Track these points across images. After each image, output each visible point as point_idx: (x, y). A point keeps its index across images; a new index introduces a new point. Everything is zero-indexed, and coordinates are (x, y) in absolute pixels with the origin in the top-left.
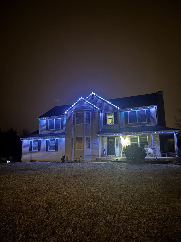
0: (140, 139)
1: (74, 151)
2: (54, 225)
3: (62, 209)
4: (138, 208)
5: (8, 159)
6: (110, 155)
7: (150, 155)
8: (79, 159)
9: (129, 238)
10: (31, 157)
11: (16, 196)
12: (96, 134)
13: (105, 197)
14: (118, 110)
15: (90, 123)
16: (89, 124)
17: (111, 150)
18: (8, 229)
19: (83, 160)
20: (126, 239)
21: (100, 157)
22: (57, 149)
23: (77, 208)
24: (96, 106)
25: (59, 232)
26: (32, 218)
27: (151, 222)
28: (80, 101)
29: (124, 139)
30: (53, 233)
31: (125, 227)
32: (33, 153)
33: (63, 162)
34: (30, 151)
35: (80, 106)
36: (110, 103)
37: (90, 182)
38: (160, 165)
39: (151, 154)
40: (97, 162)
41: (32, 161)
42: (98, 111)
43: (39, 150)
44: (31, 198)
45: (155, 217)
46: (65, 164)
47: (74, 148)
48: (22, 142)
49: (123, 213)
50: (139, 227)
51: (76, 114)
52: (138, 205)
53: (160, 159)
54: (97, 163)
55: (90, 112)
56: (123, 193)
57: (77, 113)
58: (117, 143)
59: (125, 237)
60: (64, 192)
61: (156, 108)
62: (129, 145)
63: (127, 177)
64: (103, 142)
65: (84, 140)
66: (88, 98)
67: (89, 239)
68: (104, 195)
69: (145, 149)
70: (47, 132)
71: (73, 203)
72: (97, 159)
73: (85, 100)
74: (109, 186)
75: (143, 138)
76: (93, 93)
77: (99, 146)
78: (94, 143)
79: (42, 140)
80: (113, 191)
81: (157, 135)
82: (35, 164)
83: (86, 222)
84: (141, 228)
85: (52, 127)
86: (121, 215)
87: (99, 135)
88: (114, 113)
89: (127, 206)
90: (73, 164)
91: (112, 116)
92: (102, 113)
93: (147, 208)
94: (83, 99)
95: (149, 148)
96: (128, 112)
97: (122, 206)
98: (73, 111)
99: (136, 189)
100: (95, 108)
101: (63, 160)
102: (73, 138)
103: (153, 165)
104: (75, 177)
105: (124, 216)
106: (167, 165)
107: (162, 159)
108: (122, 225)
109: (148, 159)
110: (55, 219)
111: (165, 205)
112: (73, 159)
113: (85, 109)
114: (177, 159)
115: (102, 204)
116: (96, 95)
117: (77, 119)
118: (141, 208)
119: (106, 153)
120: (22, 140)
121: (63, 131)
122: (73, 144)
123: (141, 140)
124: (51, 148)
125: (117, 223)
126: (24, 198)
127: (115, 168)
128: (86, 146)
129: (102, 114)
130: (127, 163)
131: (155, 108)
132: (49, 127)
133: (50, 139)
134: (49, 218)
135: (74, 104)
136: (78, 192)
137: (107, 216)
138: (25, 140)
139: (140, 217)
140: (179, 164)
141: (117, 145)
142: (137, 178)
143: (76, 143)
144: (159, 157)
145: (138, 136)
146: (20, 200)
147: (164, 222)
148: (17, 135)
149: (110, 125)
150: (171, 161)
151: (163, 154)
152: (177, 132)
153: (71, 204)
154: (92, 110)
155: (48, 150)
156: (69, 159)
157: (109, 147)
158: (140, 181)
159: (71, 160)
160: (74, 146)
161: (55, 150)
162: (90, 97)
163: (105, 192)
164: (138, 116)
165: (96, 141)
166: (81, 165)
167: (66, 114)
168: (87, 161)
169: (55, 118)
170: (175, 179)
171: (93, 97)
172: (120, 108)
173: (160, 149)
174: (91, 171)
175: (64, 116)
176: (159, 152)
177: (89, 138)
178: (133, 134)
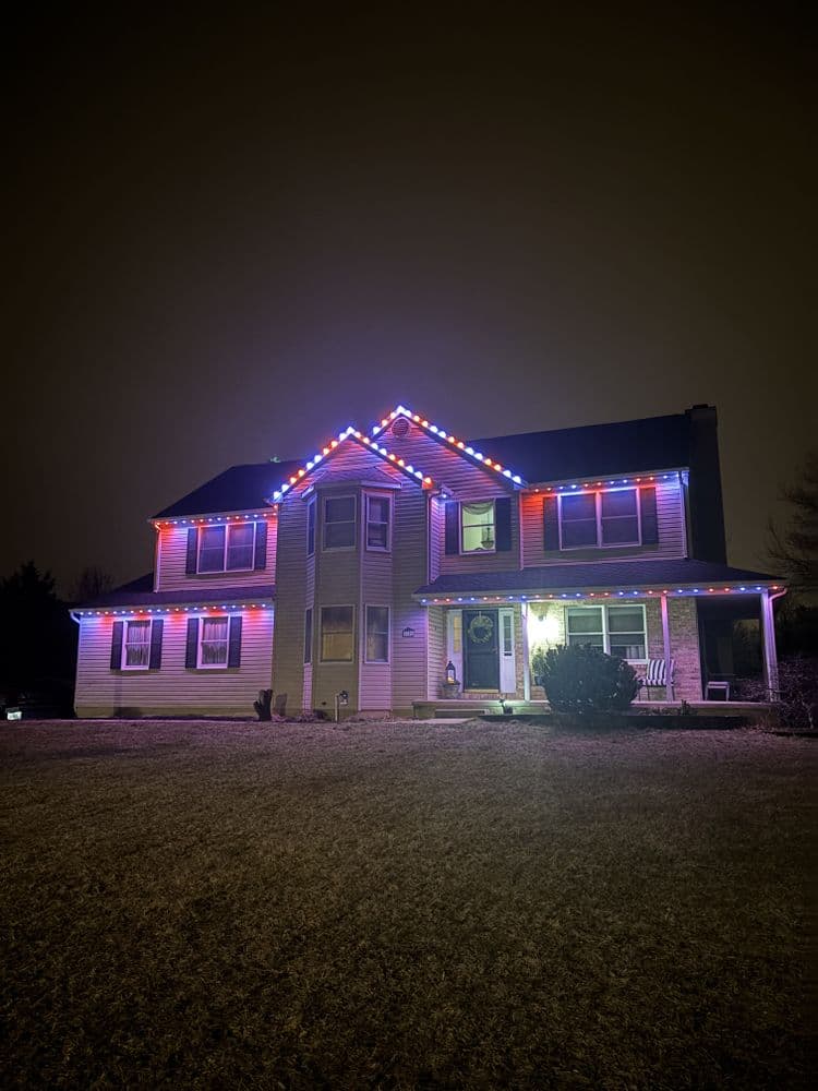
0: (610, 619)
1: (314, 673)
2: (221, 1000)
3: (258, 926)
4: (598, 924)
5: (13, 706)
6: (474, 687)
7: (657, 690)
8: (335, 704)
9: (555, 1053)
10: (118, 697)
11: (50, 869)
12: (413, 596)
13: (452, 875)
14: (516, 488)
15: (390, 542)
16: (382, 549)
17: (481, 666)
18: (12, 1014)
19: (355, 712)
20: (538, 1059)
21: (431, 697)
22: (235, 660)
23: (324, 925)
24: (416, 470)
25: (242, 1031)
26: (121, 969)
27: (653, 988)
28: (343, 447)
29: (541, 618)
30: (218, 1036)
31: (537, 1007)
32: (125, 679)
33: (260, 720)
34: (111, 668)
35: (344, 468)
36: (479, 456)
37: (386, 811)
38: (697, 734)
39: (657, 686)
40: (418, 722)
41: (121, 713)
42: (426, 492)
43: (156, 663)
44: (120, 877)
45: (670, 965)
46: (270, 727)
47: (315, 658)
48: (78, 625)
50: (597, 1006)
51: (323, 503)
52: (597, 911)
53: (696, 709)
54: (418, 726)
55: (389, 496)
56: (532, 860)
57: (330, 498)
58: (507, 635)
59: (535, 1052)
60: (266, 852)
61: (686, 482)
62: (559, 647)
63: (552, 790)
64: (445, 629)
65: (361, 622)
66: (381, 434)
67: (376, 1059)
68: (448, 866)
69: (631, 662)
70: (194, 585)
71: (306, 901)
72: (418, 707)
73: (366, 440)
74: (470, 827)
75: (626, 616)
76: (401, 410)
77: (425, 647)
78: (407, 634)
79: (167, 619)
81: (685, 602)
82: (135, 725)
83: (362, 987)
84: (606, 1014)
85: (213, 560)
86: (520, 954)
87: (428, 599)
88: (498, 500)
89: (547, 918)
90: (308, 727)
91: (489, 517)
92: (440, 500)
93: (637, 926)
94: (358, 435)
95: (652, 659)
96: (559, 496)
97: (524, 916)
98: (309, 490)
99: (589, 839)
100: (412, 477)
101: (263, 710)
102: (309, 612)
103: (667, 735)
104: (317, 785)
105: (533, 962)
106: (728, 736)
107: (707, 708)
108: (525, 999)
109: (645, 708)
110: (227, 973)
111: (715, 912)
112: (307, 705)
113: (364, 483)
114: (774, 709)
115: (435, 906)
116: (417, 419)
117: (328, 527)
118: (608, 924)
119: (460, 678)
120: (78, 616)
121: (268, 578)
122: (308, 637)
123: (617, 623)
124: (211, 655)
125: (500, 991)
126: (86, 879)
127: (497, 749)
128: (368, 647)
129: (443, 505)
130: (552, 724)
131: (681, 483)
132: (200, 560)
133: (206, 616)
134: (200, 970)
135: (318, 459)
136: (329, 855)
137: (459, 961)
138: (90, 616)
139: (605, 966)
140: (781, 730)
141: (508, 646)
142: (594, 794)
143: (322, 634)
144: (696, 699)
145: (603, 607)
146: (70, 887)
147: (709, 985)
148: (54, 595)
149: (476, 556)
150: (746, 718)
151: (712, 685)
152: (777, 592)
153: (300, 908)
154: (399, 487)
155: (195, 666)
156: (290, 706)
157: (470, 654)
158: (607, 804)
159: (300, 711)
160: (316, 649)
161: (229, 666)
162: (389, 426)
163: (452, 855)
164: (603, 515)
165: (412, 627)
166: (343, 735)
167: (280, 505)
168: (372, 715)
169: (227, 522)
170: (762, 798)
171: (402, 426)
172: (522, 478)
173: (699, 667)
174: (390, 762)
175: (269, 510)
176: (693, 678)
177: (383, 612)
178: (579, 598)
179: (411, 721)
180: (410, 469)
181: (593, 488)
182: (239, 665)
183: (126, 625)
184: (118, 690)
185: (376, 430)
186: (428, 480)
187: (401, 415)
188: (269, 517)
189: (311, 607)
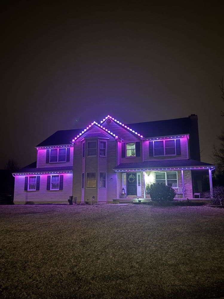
0: (168, 175)
1: (85, 191)
6: (130, 195)
7: (180, 195)
8: (91, 200)
10: (27, 199)
12: (113, 169)
13: (134, 236)
14: (141, 139)
15: (106, 155)
16: (104, 156)
17: (131, 188)
19: (97, 202)
21: (118, 198)
22: (61, 188)
28: (92, 127)
29: (148, 175)
32: (29, 193)
33: (70, 205)
34: (25, 190)
35: (92, 133)
38: (191, 207)
41: (27, 203)
42: (116, 140)
43: (38, 189)
46: (71, 207)
47: (85, 187)
48: (14, 178)
49: (153, 246)
51: (87, 143)
53: (191, 200)
54: (115, 206)
55: (106, 141)
56: (151, 233)
57: (89, 142)
58: (139, 180)
62: (154, 184)
63: (154, 220)
64: (121, 178)
65: (98, 177)
66: (103, 123)
69: (173, 188)
70: (49, 166)
72: (114, 200)
73: (99, 125)
74: (136, 228)
75: (172, 175)
76: (109, 116)
77: (116, 184)
78: (111, 180)
79: (41, 176)
80: (141, 232)
81: (188, 171)
85: (54, 159)
87: (117, 170)
88: (136, 142)
90: (83, 206)
91: (134, 147)
92: (120, 142)
94: (97, 124)
95: (179, 187)
96: (153, 141)
98: (83, 139)
99: (164, 229)
100: (112, 136)
101: (71, 202)
103: (183, 207)
106: (199, 207)
107: (193, 200)
109: (177, 200)
112: (83, 200)
113: (99, 137)
114: (211, 200)
116: (113, 119)
117: (89, 150)
119: (126, 192)
120: (14, 175)
121: (71, 163)
122: (83, 181)
123: (169, 177)
124: (54, 186)
127: (138, 211)
128: (100, 184)
129: (121, 144)
130: (152, 205)
131: (187, 138)
132: (50, 158)
133: (53, 175)
135: (85, 130)
138: (18, 175)
140: (213, 206)
141: (139, 183)
142: (164, 221)
143: (87, 180)
144: (191, 198)
145: (165, 172)
149: (130, 158)
150: (204, 203)
151: (196, 194)
152: (212, 168)
154: (109, 138)
155: (50, 189)
156: (78, 200)
157: (128, 186)
158: (167, 223)
159: (81, 202)
160: (85, 184)
161: (60, 189)
162: (105, 121)
163: (133, 233)
164: (166, 147)
165: (113, 178)
166: (96, 208)
167: (74, 143)
168: (101, 203)
169: (58, 148)
170: (204, 221)
171: (109, 121)
172: (143, 136)
173: (192, 189)
174: (111, 214)
175: (71, 144)
176: (190, 192)
177: (104, 174)
178: (159, 170)
179: (113, 205)
180: (112, 133)
181: (163, 139)
182: (62, 189)
183: (29, 177)
184: (27, 196)
185: (102, 122)
186: (117, 137)
187: (109, 118)
188: (71, 147)
189: (84, 173)
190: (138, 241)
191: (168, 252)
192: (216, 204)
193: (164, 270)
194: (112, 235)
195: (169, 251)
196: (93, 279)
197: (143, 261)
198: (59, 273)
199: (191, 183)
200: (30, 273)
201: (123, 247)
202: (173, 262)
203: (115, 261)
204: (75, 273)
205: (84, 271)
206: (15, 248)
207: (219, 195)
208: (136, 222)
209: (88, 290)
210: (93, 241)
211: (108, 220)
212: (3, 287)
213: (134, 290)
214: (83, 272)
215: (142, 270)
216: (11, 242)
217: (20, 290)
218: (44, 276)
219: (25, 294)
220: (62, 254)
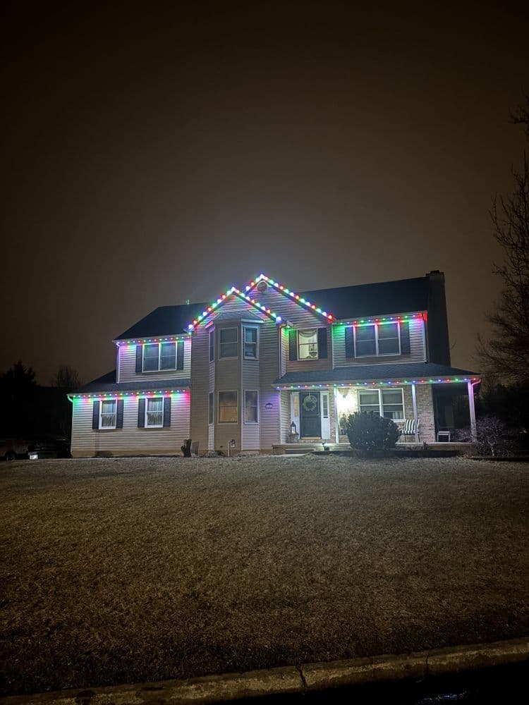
0: (383, 396)
1: (215, 430)
5: (32, 450)
6: (307, 436)
7: (409, 436)
8: (228, 447)
10: (97, 445)
12: (272, 385)
13: (317, 519)
14: (329, 322)
15: (258, 353)
16: (253, 358)
17: (310, 425)
19: (239, 451)
21: (283, 442)
22: (167, 423)
24: (272, 312)
28: (228, 299)
29: (344, 396)
32: (102, 434)
33: (185, 457)
34: (93, 428)
35: (229, 311)
36: (308, 304)
38: (431, 460)
39: (410, 434)
40: (276, 456)
41: (99, 454)
42: (278, 325)
43: (120, 425)
46: (192, 461)
47: (216, 421)
48: (71, 404)
49: (355, 540)
51: (219, 332)
53: (432, 447)
54: (278, 458)
55: (257, 327)
57: (222, 329)
58: (325, 406)
61: (426, 319)
62: (356, 413)
64: (290, 403)
65: (242, 400)
66: (250, 290)
68: (314, 516)
69: (395, 421)
70: (140, 379)
72: (275, 448)
73: (243, 295)
74: (319, 502)
75: (392, 394)
76: (262, 276)
77: (279, 414)
78: (268, 406)
79: (126, 399)
80: (330, 511)
81: (425, 387)
85: (152, 364)
87: (281, 387)
88: (319, 329)
91: (315, 338)
92: (286, 329)
94: (238, 292)
95: (407, 419)
96: (354, 326)
98: (210, 324)
99: (376, 506)
100: (270, 316)
101: (187, 451)
102: (212, 394)
103: (415, 461)
106: (447, 461)
107: (437, 446)
109: (403, 447)
112: (211, 448)
113: (243, 320)
114: (473, 446)
116: (271, 282)
117: (222, 346)
119: (298, 431)
120: (72, 398)
121: (186, 374)
122: (211, 409)
123: (387, 399)
124: (153, 420)
127: (324, 469)
128: (246, 414)
129: (288, 332)
130: (353, 456)
131: (423, 319)
132: (144, 364)
133: (149, 397)
135: (214, 305)
138: (80, 398)
140: (477, 457)
141: (325, 413)
143: (220, 407)
144: (431, 441)
145: (379, 390)
149: (307, 361)
150: (458, 451)
151: (441, 433)
152: (475, 381)
154: (262, 322)
155: (144, 427)
156: (202, 448)
157: (304, 418)
158: (384, 492)
159: (208, 451)
160: (216, 415)
161: (164, 426)
162: (255, 286)
163: (314, 512)
164: (379, 337)
165: (271, 403)
166: (238, 463)
167: (192, 332)
168: (249, 453)
169: (160, 341)
170: (459, 489)
171: (263, 287)
172: (333, 316)
173: (433, 423)
174: (269, 476)
175: (186, 335)
176: (430, 429)
177: (254, 394)
178: (366, 385)
179: (272, 456)
180: (269, 312)
181: (373, 322)
182: (170, 426)
183: (101, 403)
184: (97, 441)
185: (248, 288)
186: (279, 318)
187: (262, 280)
188: (185, 339)
189: (212, 392)
190: (323, 530)
191: (385, 551)
192: (482, 452)
193: (377, 588)
194: (271, 518)
195: (388, 549)
196: (234, 605)
197: (336, 569)
198: (165, 594)
199: (432, 411)
200: (106, 594)
201: (293, 541)
202: (395, 570)
203: (277, 570)
204: (198, 595)
205: (216, 591)
206: (75, 545)
207: (490, 434)
208: (320, 491)
209: (225, 628)
210: (234, 531)
211: (264, 487)
212: (53, 623)
213: (317, 628)
214: (213, 591)
215: (333, 587)
216: (68, 534)
217: (88, 629)
218: (135, 602)
219: (97, 637)
220: (171, 556)
